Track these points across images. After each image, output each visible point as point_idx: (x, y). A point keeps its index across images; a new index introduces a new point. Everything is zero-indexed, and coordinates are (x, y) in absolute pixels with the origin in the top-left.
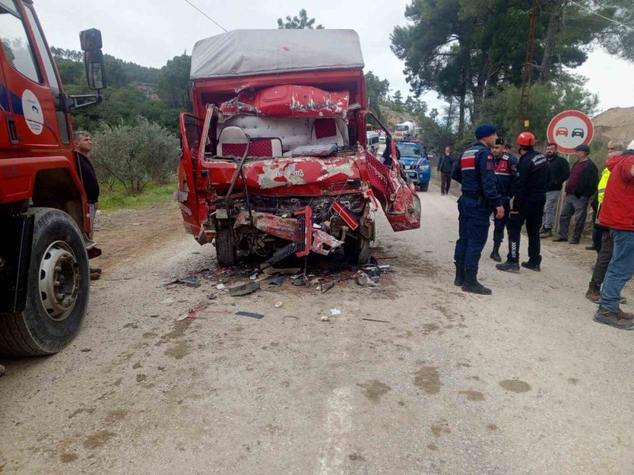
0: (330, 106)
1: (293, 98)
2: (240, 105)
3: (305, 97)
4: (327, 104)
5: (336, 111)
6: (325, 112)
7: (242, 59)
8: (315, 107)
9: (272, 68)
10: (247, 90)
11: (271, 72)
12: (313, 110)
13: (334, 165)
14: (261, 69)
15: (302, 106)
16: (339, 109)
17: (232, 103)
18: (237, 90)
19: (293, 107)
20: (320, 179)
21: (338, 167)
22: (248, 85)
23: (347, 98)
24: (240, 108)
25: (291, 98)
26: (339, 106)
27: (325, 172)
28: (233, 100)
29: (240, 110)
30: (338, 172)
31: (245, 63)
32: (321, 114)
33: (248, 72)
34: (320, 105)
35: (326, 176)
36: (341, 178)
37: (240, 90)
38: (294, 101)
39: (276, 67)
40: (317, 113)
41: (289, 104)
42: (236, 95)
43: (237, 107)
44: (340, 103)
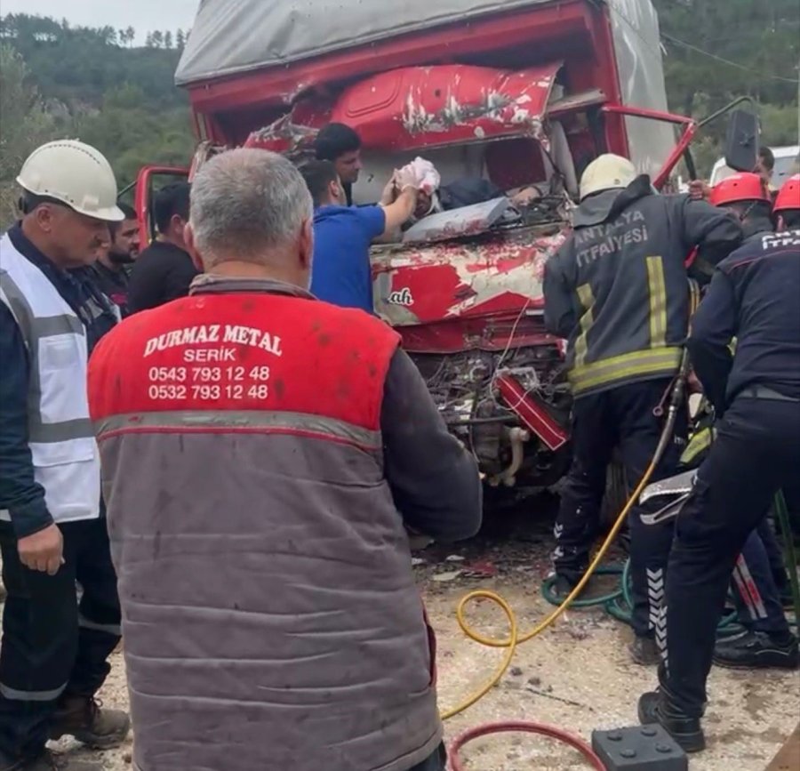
0: (499, 107)
1: (410, 101)
2: (297, 132)
3: (438, 93)
4: (490, 104)
5: (514, 119)
6: (490, 127)
7: (294, 18)
8: (465, 116)
9: (359, 32)
10: (309, 93)
11: (360, 40)
12: (459, 123)
13: (494, 270)
14: (334, 38)
15: (431, 116)
16: (521, 114)
17: (277, 128)
18: (288, 97)
19: (411, 121)
20: (455, 311)
21: (503, 277)
22: (309, 82)
23: (546, 83)
24: (298, 138)
25: (406, 100)
26: (521, 106)
27: (467, 292)
28: (278, 122)
29: (300, 144)
30: (503, 291)
31: (299, 27)
32: (480, 132)
33: (306, 50)
34: (474, 108)
35: (470, 301)
36: (508, 304)
37: (293, 95)
38: (412, 107)
39: (368, 29)
40: (470, 131)
41: (400, 116)
42: (287, 108)
43: (291, 138)
44: (525, 98)
